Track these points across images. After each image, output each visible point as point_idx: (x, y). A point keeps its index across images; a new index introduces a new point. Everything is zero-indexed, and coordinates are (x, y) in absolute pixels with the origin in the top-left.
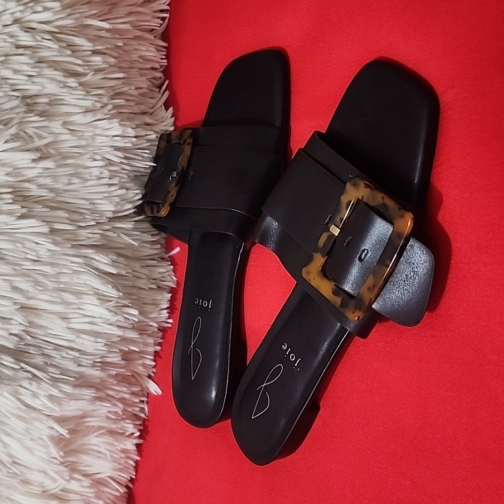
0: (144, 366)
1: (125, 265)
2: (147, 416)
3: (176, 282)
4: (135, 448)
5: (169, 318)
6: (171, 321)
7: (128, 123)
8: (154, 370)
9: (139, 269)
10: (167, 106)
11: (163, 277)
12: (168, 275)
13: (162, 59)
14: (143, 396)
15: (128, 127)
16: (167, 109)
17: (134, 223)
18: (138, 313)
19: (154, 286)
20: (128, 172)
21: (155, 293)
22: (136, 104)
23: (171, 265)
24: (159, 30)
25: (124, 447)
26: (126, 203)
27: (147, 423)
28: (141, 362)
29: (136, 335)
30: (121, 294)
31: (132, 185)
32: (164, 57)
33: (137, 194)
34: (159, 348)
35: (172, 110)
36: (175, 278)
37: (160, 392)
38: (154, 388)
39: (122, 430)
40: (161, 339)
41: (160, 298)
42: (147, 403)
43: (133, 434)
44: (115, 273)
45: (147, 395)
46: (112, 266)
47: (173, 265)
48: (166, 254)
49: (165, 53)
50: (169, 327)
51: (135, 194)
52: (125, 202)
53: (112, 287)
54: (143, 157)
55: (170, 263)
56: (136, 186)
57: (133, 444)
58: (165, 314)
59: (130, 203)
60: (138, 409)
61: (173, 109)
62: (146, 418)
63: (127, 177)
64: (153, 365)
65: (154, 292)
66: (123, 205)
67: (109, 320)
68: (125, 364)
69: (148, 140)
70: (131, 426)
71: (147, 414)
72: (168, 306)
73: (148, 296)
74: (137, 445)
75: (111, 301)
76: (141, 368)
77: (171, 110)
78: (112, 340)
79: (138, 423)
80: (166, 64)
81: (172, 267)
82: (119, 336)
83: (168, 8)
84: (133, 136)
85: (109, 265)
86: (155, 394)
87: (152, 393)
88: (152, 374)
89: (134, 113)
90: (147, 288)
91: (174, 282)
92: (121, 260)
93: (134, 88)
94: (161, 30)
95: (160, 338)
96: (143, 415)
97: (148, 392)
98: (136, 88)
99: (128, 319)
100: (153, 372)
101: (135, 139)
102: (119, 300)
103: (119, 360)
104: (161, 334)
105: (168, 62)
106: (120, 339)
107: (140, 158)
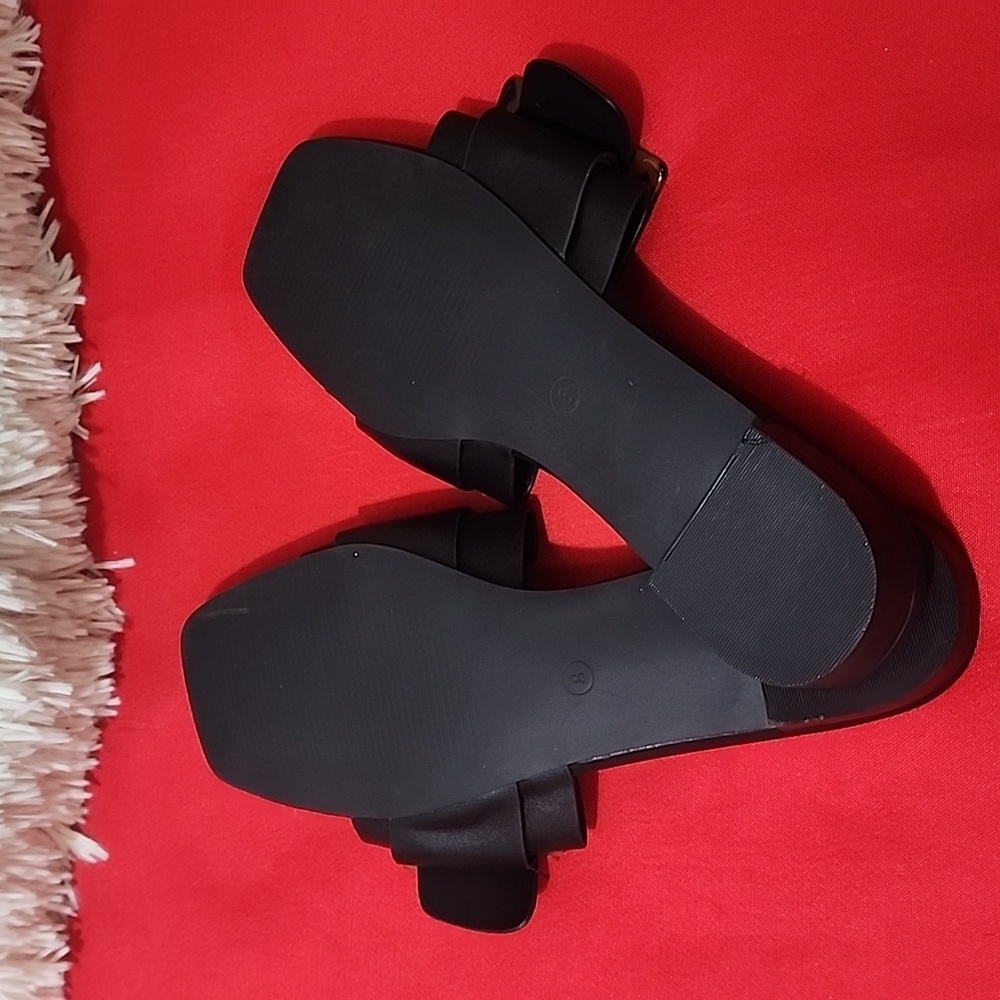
0: (69, 803)
1: (34, 591)
2: (76, 912)
3: (123, 620)
4: (62, 983)
5: (113, 695)
6: (116, 702)
7: (10, 289)
8: (85, 811)
9: (55, 599)
10: (58, 252)
11: (94, 613)
12: (105, 608)
13: (42, 155)
14: (63, 869)
15: (13, 297)
16: (58, 259)
17: (39, 500)
18: (71, 689)
19: (83, 632)
20: (14, 392)
21: (86, 646)
22: (15, 249)
23: (109, 584)
24: (24, 94)
25: (41, 983)
26: (21, 458)
27: (77, 926)
28: (63, 796)
29: (66, 738)
30: (35, 654)
31: (27, 419)
32: (43, 150)
33: (39, 437)
34: (94, 762)
35: (71, 261)
36: (118, 611)
37: (103, 855)
38: (88, 849)
39: (33, 947)
40: (99, 742)
41: (96, 653)
42: (73, 882)
43: (53, 953)
44: (19, 610)
45: (70, 866)
46: (16, 596)
47: (113, 585)
48: (96, 562)
49: (43, 143)
50: (112, 718)
51: (35, 440)
52: (19, 457)
53: (20, 640)
54: (39, 358)
55: (106, 581)
56: (35, 422)
57: (60, 973)
58: (107, 686)
59: (28, 458)
60: (59, 899)
61: (72, 257)
62: (75, 915)
63: (16, 403)
64: (82, 802)
65: (83, 643)
66: (14, 464)
67: (14, 711)
68: (45, 804)
69: (44, 323)
70: (52, 936)
71: (77, 907)
72: (112, 670)
73: (75, 653)
74: (67, 975)
75: (17, 672)
76: (63, 810)
77: (68, 258)
78: (21, 756)
79: (61, 927)
80: (48, 165)
81: (112, 589)
82: (32, 746)
83: (36, 48)
84: (23, 315)
85: (8, 595)
86: (92, 860)
87: (82, 862)
88: (82, 821)
89: (12, 268)
90: (73, 638)
91: (118, 622)
92: (25, 580)
93: (4, 215)
94: (28, 92)
95: (95, 742)
96: (68, 911)
97: (74, 860)
98: (10, 215)
99: (52, 706)
100: (84, 817)
101: (27, 323)
102: (33, 667)
103: (37, 797)
104: (97, 732)
105: (51, 162)
106: (33, 750)
107: (33, 362)
